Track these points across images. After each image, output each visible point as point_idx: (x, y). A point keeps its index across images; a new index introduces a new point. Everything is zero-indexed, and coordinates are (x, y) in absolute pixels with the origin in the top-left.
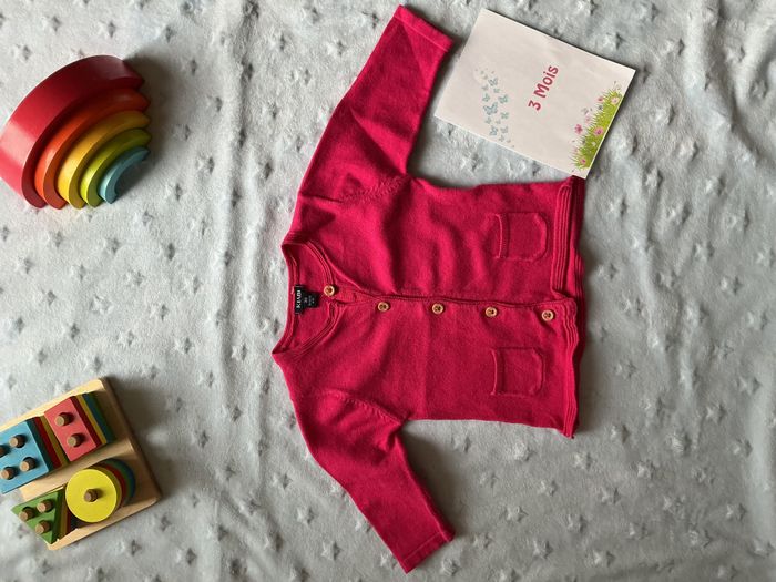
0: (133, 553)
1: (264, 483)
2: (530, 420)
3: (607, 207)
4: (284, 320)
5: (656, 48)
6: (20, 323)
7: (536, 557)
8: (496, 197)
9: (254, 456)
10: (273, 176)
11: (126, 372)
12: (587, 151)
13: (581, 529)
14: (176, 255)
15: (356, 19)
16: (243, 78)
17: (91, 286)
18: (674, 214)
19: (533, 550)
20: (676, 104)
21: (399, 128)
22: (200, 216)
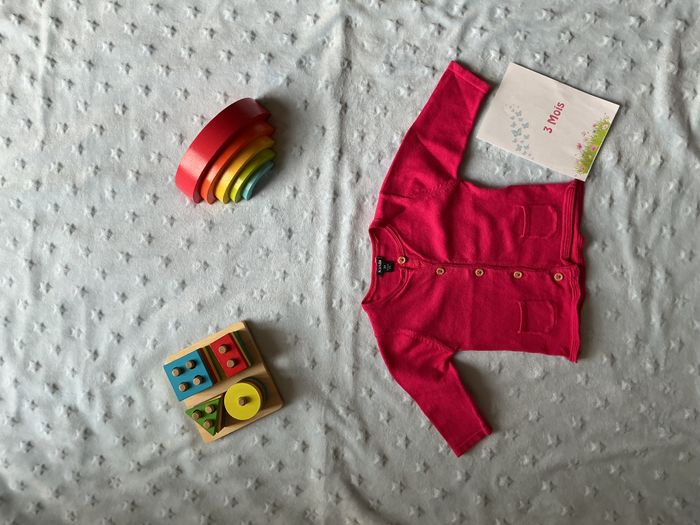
0: (263, 444)
1: (356, 395)
2: (546, 351)
3: (600, 201)
4: (369, 281)
5: (633, 90)
6: (183, 284)
7: (550, 447)
8: (521, 194)
9: (350, 375)
10: (362, 180)
11: (259, 318)
12: (585, 162)
13: (582, 427)
14: (294, 235)
15: (421, 70)
16: (341, 113)
17: (234, 258)
18: (647, 205)
19: (547, 441)
20: (649, 128)
21: (452, 147)
22: (310, 209)
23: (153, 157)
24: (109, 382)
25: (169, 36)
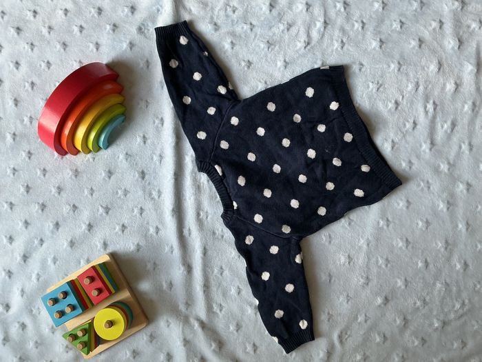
0: (134, 357)
3: (405, 125)
5: (425, 27)
7: (378, 344)
9: (201, 293)
11: (123, 249)
13: (405, 324)
14: (147, 177)
15: (240, 26)
19: (376, 339)
20: (442, 58)
22: (158, 153)
23: (26, 120)
24: (5, 311)
25: (32, 18)
